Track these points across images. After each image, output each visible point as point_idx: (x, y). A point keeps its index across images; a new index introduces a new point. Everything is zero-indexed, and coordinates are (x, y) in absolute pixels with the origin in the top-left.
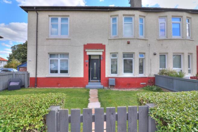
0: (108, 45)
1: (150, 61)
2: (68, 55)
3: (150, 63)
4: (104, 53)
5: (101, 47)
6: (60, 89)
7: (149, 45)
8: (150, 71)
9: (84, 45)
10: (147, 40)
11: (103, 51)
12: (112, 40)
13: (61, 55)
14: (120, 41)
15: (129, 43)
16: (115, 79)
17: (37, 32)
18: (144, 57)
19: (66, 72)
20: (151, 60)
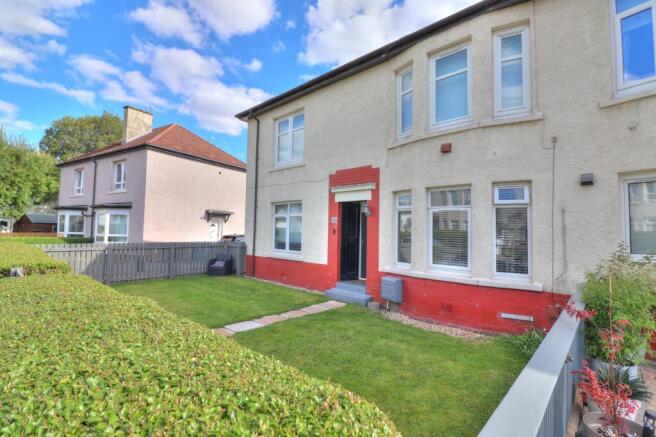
0: (387, 166)
1: (558, 216)
2: (300, 205)
3: (558, 224)
4: (376, 193)
5: (369, 175)
6: (285, 288)
7: (555, 140)
8: (558, 265)
9: (331, 176)
10: (540, 120)
11: (374, 187)
12: (397, 150)
13: (291, 205)
14: (417, 149)
15: (446, 150)
16: (404, 283)
17: (257, 159)
18: (526, 200)
19: (296, 246)
20: (563, 211)
